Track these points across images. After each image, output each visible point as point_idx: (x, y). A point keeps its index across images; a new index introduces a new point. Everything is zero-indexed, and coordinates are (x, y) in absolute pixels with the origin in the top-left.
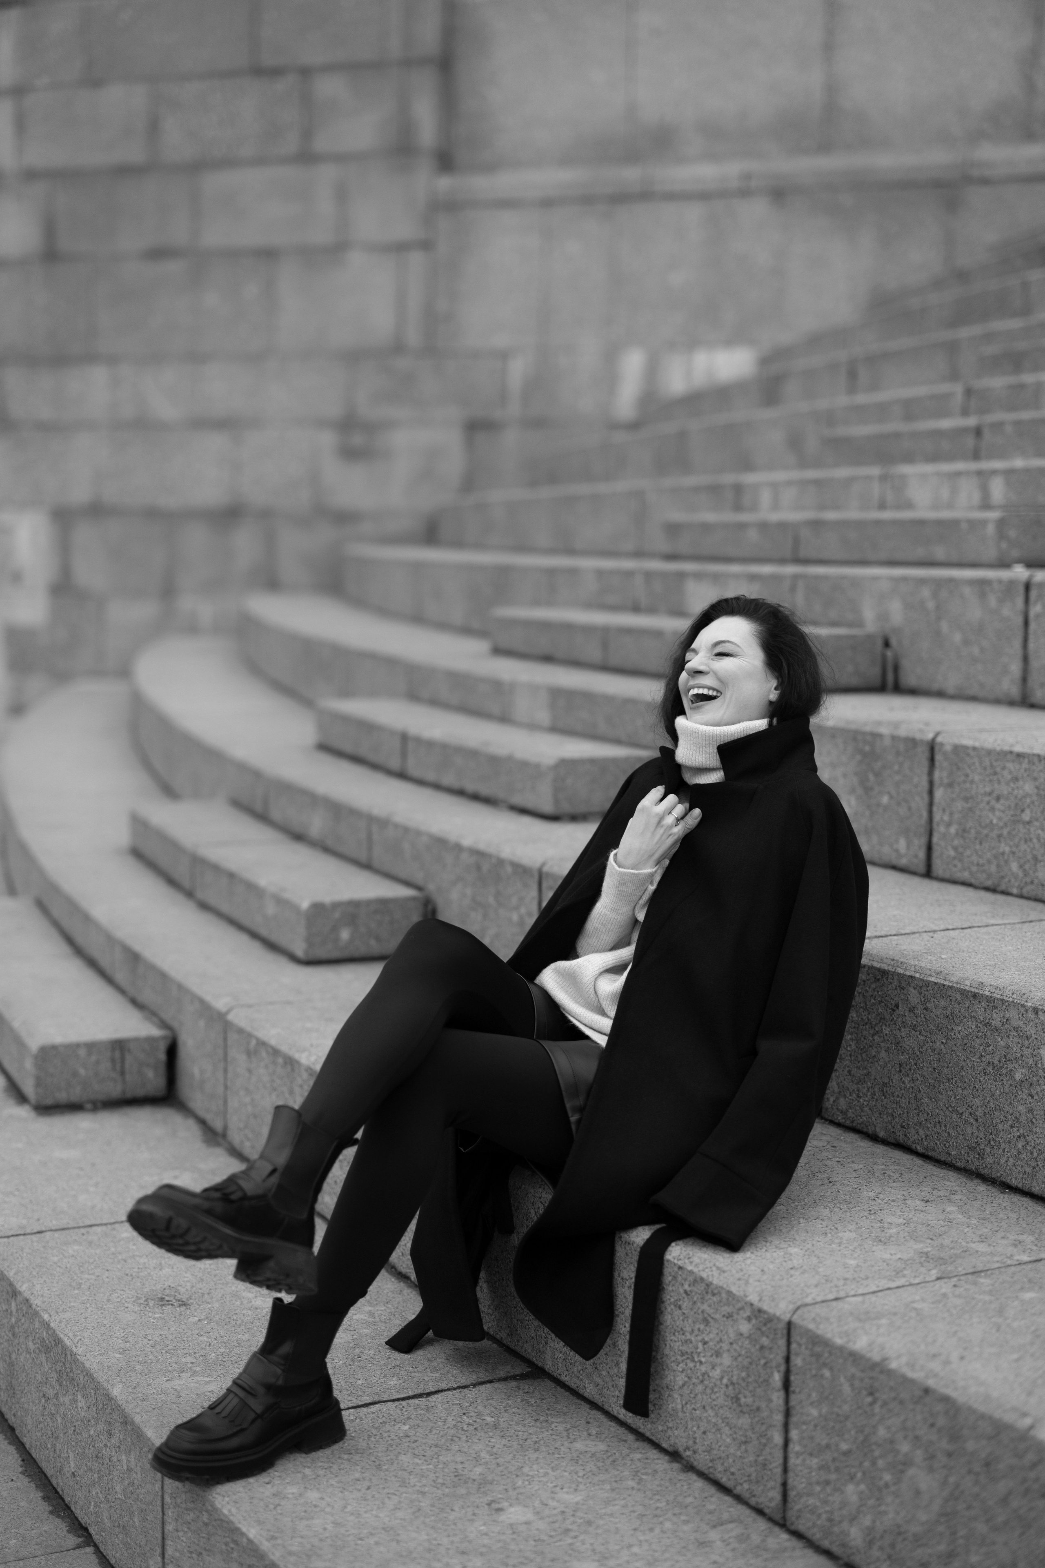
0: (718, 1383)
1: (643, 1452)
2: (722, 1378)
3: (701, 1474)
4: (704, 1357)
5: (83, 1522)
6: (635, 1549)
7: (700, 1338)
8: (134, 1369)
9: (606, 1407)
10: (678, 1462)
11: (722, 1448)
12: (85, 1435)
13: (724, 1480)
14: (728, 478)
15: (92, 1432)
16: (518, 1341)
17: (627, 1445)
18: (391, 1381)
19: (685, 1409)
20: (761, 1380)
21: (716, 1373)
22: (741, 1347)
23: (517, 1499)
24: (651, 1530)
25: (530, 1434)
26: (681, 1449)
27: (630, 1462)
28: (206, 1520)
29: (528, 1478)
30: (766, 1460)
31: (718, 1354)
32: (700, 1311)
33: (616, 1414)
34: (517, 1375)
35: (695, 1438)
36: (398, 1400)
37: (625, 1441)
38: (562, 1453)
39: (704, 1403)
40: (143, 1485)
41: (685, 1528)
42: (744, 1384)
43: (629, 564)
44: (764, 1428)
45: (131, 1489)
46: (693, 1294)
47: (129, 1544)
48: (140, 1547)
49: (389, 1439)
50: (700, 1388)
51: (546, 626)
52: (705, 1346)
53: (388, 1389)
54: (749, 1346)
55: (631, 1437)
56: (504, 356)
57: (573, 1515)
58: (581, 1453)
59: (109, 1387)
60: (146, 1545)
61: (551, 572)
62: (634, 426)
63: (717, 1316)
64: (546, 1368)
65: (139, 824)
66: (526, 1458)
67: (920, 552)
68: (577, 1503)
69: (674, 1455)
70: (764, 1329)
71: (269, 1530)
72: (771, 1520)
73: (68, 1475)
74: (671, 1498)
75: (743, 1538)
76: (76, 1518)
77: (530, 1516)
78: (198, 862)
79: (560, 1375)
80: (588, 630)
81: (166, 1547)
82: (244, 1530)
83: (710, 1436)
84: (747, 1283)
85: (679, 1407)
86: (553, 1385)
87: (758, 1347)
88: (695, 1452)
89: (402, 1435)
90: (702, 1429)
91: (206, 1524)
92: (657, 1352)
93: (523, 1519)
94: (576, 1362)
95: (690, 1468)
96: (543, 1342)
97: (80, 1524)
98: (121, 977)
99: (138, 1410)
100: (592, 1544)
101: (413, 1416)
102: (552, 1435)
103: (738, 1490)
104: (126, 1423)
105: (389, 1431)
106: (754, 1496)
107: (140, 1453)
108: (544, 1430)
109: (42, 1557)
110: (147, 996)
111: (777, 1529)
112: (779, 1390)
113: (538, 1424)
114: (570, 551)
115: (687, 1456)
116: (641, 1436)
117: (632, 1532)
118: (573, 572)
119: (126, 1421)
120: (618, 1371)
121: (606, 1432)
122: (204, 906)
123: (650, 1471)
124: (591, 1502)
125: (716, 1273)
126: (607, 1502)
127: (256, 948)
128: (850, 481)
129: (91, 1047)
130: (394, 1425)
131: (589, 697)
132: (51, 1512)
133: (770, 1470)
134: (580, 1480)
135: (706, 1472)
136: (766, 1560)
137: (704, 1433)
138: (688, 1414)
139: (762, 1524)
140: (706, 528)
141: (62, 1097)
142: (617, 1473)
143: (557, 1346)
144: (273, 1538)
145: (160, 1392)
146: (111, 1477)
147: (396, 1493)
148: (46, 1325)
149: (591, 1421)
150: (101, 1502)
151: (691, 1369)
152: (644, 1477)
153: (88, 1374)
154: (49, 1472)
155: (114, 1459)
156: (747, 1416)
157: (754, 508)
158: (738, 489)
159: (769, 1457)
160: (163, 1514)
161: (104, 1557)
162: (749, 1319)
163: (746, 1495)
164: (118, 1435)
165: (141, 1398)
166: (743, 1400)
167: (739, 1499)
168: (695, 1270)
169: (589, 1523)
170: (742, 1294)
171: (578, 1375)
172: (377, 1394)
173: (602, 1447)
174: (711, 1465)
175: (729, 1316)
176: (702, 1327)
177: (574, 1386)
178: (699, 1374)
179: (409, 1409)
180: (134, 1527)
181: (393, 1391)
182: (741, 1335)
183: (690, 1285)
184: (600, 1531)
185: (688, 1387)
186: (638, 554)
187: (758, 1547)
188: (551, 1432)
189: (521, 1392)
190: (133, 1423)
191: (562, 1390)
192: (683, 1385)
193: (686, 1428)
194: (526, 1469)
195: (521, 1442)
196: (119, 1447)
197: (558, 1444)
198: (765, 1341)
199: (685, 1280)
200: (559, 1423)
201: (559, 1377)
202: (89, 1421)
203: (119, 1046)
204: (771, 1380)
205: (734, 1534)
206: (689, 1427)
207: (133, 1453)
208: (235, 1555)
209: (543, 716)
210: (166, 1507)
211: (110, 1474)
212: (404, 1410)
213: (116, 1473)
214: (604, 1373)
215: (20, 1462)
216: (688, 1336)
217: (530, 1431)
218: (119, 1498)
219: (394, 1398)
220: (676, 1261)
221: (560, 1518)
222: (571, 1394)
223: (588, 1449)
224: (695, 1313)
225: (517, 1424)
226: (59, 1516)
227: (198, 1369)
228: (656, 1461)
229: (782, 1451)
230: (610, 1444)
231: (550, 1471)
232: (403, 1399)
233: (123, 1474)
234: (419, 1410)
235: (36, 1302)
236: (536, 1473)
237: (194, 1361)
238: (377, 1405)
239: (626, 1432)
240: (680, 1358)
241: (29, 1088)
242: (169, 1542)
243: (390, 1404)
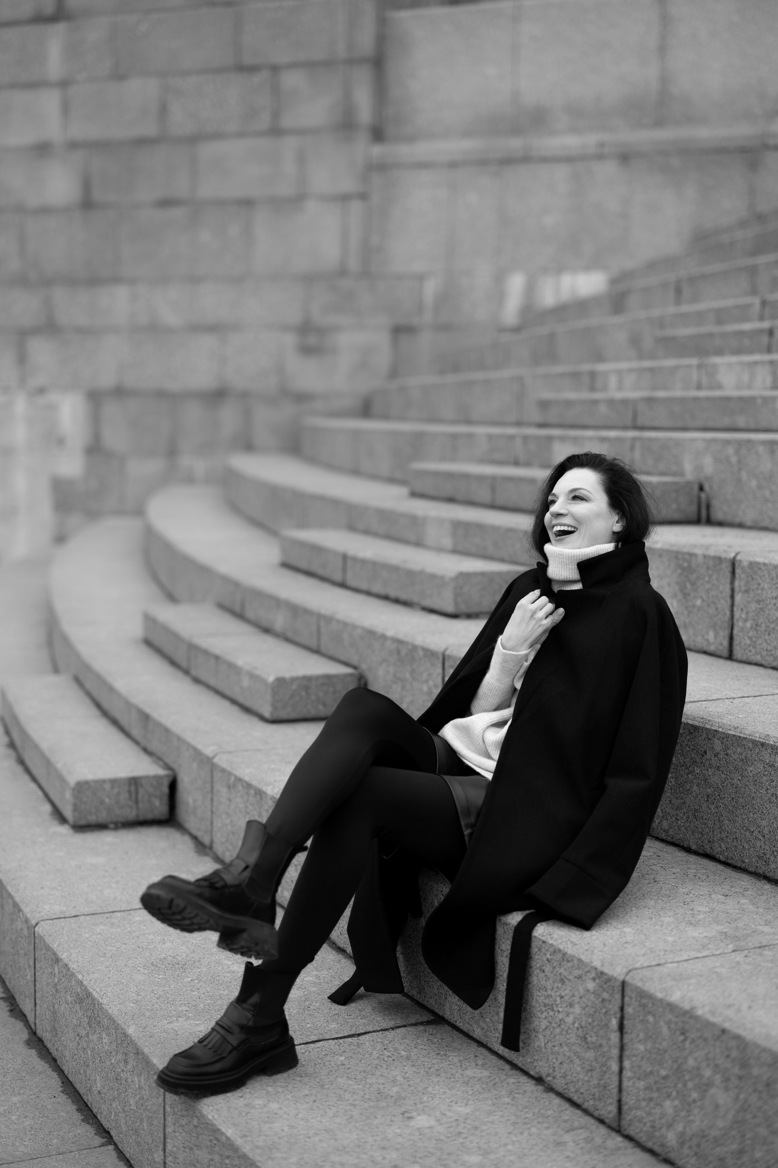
0: (571, 1026)
1: (516, 1077)
2: (574, 1023)
3: (559, 1094)
4: (561, 1007)
5: (106, 1127)
6: (510, 1147)
7: (558, 994)
8: (144, 1015)
9: (489, 1045)
10: (542, 1085)
11: (574, 1075)
12: (108, 1063)
13: (575, 1098)
14: (586, 367)
15: (113, 1061)
16: (425, 997)
17: (504, 1073)
18: (331, 1025)
19: (547, 1046)
20: (603, 1024)
21: (570, 1019)
22: (588, 1000)
23: (423, 1110)
24: (522, 1133)
25: (434, 1064)
26: (544, 1076)
27: (506, 1085)
28: (196, 1124)
29: (432, 1095)
30: (606, 1083)
31: (571, 1005)
32: (558, 974)
33: (496, 1050)
34: (424, 1022)
35: (554, 1068)
36: (337, 1038)
37: (503, 1070)
38: (456, 1077)
39: (561, 1042)
40: (150, 1099)
41: (547, 1132)
42: (590, 1027)
43: (511, 431)
44: (604, 1060)
45: (141, 1102)
46: (553, 961)
47: (139, 1142)
48: (148, 1144)
49: (330, 1066)
50: (558, 1030)
51: (450, 476)
52: (562, 1000)
53: (329, 1030)
54: (594, 999)
55: (507, 1067)
56: (421, 278)
57: (464, 1122)
58: (471, 1078)
59: (126, 1027)
60: (152, 1143)
61: (454, 437)
62: (517, 329)
63: (571, 977)
64: (445, 1016)
65: (150, 621)
66: (430, 1081)
67: (726, 421)
68: (467, 1114)
69: (539, 1080)
70: (605, 986)
71: (242, 1131)
72: (610, 1127)
73: (95, 1093)
74: (536, 1111)
75: (589, 1140)
76: (101, 1124)
77: (433, 1122)
78: (193, 648)
79: (455, 1021)
80: (481, 478)
81: (167, 1144)
82: (224, 1130)
83: (565, 1065)
84: (593, 952)
85: (543, 1044)
86: (450, 1029)
87: (600, 1000)
88: (554, 1078)
89: (339, 1063)
90: (560, 1061)
91: (196, 1127)
92: (527, 1004)
93: (427, 1125)
94: (467, 1012)
95: (550, 1089)
96: (443, 997)
97: (104, 1129)
98: (136, 732)
99: (147, 1044)
100: (478, 1143)
101: (347, 1050)
102: (449, 1065)
103: (586, 1105)
104: (138, 1054)
105: (330, 1061)
106: (597, 1110)
107: (148, 1075)
108: (443, 1061)
109: (77, 1153)
110: (155, 746)
111: (614, 1134)
112: (616, 1032)
113: (439, 1057)
114: (469, 422)
115: (548, 1081)
116: (514, 1066)
117: (507, 1135)
118: (470, 436)
119: (138, 1052)
120: (498, 1019)
121: (489, 1063)
122: (197, 681)
123: (521, 1091)
124: (477, 1113)
125: (570, 945)
126: (490, 1113)
127: (235, 711)
128: (676, 368)
129: (114, 782)
130: (334, 1056)
131: (480, 527)
132: (83, 1120)
133: (609, 1090)
134: (469, 1097)
135: (562, 1092)
136: (605, 1156)
137: (561, 1063)
138: (549, 1050)
139: (603, 1130)
140: (568, 403)
141: (93, 819)
142: (496, 1092)
143: (453, 1000)
144: (244, 1136)
145: (163, 1031)
146: (127, 1093)
147: (335, 1105)
148: (80, 983)
149: (478, 1055)
150: (120, 1112)
151: (551, 1017)
152: (517, 1096)
153: (111, 1019)
154: (82, 1091)
155: (129, 1080)
156: (592, 1051)
157: (605, 388)
158: (593, 375)
159: (608, 1081)
160: (165, 1119)
161: (122, 1152)
162: (594, 979)
163: (591, 1109)
164: (132, 1063)
165: (149, 1035)
166: (589, 1039)
167: (586, 1112)
168: (555, 943)
169: (476, 1128)
170: (589, 961)
171: (469, 1021)
172: (322, 1034)
173: (486, 1073)
174: (566, 1087)
175: (579, 977)
176: (560, 985)
177: (465, 1030)
178: (557, 1020)
179: (345, 1045)
180: (143, 1130)
181: (333, 1032)
182: (588, 991)
183: (551, 955)
184: (483, 1134)
185: (550, 1030)
186: (519, 424)
187: (599, 1146)
188: (449, 1063)
189: (427, 1034)
190: (143, 1053)
191: (457, 1033)
192: (546, 1028)
193: (548, 1060)
194: (430, 1089)
195: (427, 1070)
196: (133, 1071)
197: (454, 1071)
198: (605, 995)
199: (548, 951)
200: (455, 1056)
201: (455, 1023)
202: (111, 1053)
203: (134, 782)
204: (610, 1024)
205: (582, 1137)
206: (550, 1059)
207: (143, 1075)
208: (217, 1149)
209: (447, 542)
210: (167, 1114)
211: (126, 1091)
212: (341, 1046)
213: (130, 1091)
214: (488, 1020)
215: (60, 1084)
216: (550, 992)
217: (433, 1062)
218: (132, 1109)
219: (334, 1037)
220: (540, 937)
221: (454, 1124)
222: (464, 1035)
223: (476, 1075)
224: (554, 975)
225: (424, 1057)
226: (88, 1123)
227: (190, 1015)
228: (526, 1084)
229: (617, 1077)
230: (492, 1072)
231: (447, 1091)
232: (341, 1038)
233: (136, 1091)
234: (352, 1046)
235: (73, 966)
236: (438, 1092)
237: (188, 1009)
238: (321, 1042)
239: (504, 1063)
240: (543, 1009)
241: (68, 813)
242: (168, 1141)
243: (331, 1041)
